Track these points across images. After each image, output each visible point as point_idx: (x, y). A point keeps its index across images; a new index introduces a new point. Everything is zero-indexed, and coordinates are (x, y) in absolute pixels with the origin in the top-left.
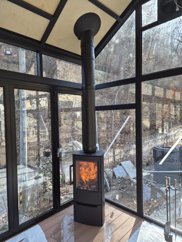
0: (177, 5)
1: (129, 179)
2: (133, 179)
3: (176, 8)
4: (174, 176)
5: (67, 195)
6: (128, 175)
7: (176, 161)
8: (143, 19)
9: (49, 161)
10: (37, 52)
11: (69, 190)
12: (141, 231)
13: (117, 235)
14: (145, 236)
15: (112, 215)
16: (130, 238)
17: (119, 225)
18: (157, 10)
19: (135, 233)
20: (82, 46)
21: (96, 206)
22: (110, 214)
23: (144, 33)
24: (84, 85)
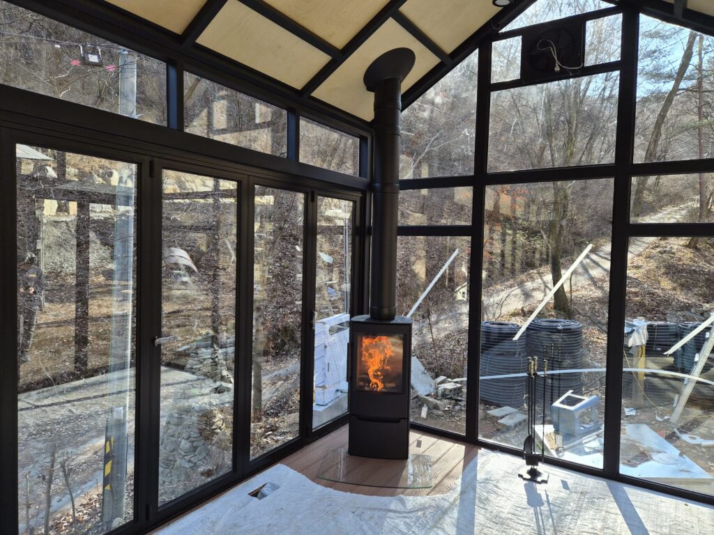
0: (557, 61)
1: (418, 397)
2: (428, 395)
3: (555, 66)
4: (515, 387)
6: (413, 388)
7: (520, 354)
8: (493, 69)
10: (170, 63)
11: (277, 426)
12: (479, 461)
13: (439, 470)
14: (488, 467)
15: (419, 444)
16: (463, 470)
17: (438, 456)
18: (520, 58)
19: (471, 464)
20: (377, 107)
21: (398, 421)
22: (416, 443)
23: (494, 95)
24: (377, 185)
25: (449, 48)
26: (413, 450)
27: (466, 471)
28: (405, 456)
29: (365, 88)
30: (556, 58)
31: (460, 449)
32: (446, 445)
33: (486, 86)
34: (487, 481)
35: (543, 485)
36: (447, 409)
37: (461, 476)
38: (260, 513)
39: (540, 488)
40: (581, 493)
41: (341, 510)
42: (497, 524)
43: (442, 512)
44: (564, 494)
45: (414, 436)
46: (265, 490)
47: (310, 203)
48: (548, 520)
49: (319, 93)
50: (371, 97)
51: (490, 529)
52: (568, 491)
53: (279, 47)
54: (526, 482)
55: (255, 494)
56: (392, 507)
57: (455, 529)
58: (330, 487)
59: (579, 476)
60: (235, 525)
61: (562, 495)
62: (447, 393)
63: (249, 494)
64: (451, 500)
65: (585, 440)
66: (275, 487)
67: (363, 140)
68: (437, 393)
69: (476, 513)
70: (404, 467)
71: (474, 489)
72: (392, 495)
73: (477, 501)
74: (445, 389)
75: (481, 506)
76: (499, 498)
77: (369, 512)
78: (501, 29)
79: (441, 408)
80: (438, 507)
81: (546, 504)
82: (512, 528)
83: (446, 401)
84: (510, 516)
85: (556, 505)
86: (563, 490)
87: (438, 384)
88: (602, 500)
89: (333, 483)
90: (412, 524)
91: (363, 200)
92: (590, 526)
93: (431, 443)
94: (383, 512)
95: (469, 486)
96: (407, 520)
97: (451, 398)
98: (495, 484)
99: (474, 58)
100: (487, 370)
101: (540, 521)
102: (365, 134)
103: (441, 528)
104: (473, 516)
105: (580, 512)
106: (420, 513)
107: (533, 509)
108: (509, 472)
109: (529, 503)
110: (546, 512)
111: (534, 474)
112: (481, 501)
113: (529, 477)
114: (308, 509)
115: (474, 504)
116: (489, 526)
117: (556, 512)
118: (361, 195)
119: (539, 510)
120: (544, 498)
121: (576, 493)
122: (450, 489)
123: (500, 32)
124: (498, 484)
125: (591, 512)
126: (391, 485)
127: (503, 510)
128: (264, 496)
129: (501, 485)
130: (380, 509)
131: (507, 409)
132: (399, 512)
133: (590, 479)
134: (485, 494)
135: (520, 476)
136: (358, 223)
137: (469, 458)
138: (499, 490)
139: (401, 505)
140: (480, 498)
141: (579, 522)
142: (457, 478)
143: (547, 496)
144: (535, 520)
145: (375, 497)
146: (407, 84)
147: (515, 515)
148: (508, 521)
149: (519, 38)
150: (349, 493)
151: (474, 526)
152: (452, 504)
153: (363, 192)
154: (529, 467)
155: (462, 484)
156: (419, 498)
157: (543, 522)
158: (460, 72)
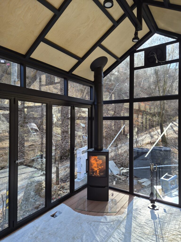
0: (157, 59)
1: (113, 175)
2: (117, 175)
3: (156, 61)
4: (147, 171)
5: (64, 190)
6: (112, 172)
7: (149, 159)
8: (135, 62)
9: (42, 163)
11: (64, 186)
12: (134, 201)
13: (120, 205)
14: (137, 204)
15: (113, 195)
16: (128, 205)
17: (119, 200)
18: (144, 59)
19: (131, 203)
20: (95, 77)
21: (104, 187)
22: (111, 195)
23: (135, 72)
24: (96, 103)
25: (119, 56)
26: (110, 197)
27: (129, 206)
28: (107, 200)
29: (91, 70)
30: (156, 58)
31: (127, 197)
32: (122, 195)
33: (132, 68)
34: (136, 209)
35: (157, 211)
36: (124, 179)
37: (127, 208)
38: (54, 223)
39: (156, 212)
40: (171, 214)
41: (83, 222)
42: (140, 227)
43: (120, 222)
44: (164, 214)
45: (110, 192)
46: (57, 214)
47: (73, 110)
48: (158, 225)
49: (75, 72)
50: (93, 73)
51: (137, 229)
52: (166, 213)
53: (60, 58)
54: (151, 210)
55: (53, 216)
56: (102, 221)
57: (125, 229)
58: (80, 213)
59: (170, 207)
60: (45, 228)
61: (164, 215)
62: (124, 174)
63: (51, 216)
64: (124, 217)
65: (173, 191)
66: (60, 213)
67: (91, 87)
68: (120, 174)
69: (132, 223)
70: (107, 204)
71: (132, 213)
72: (102, 215)
73: (133, 218)
74: (123, 172)
75: (134, 220)
76: (141, 216)
77: (93, 223)
78: (137, 49)
79: (122, 179)
80: (118, 221)
81: (158, 219)
82: (145, 228)
83: (123, 177)
84: (145, 224)
85: (162, 219)
86: (164, 213)
87: (121, 170)
88: (178, 217)
89: (81, 211)
90: (109, 227)
91: (92, 108)
92: (174, 227)
93: (117, 195)
94: (98, 223)
95: (130, 212)
96: (107, 226)
97: (125, 176)
98: (140, 210)
99: (128, 59)
100: (138, 165)
101: (156, 225)
102: (92, 85)
103: (119, 229)
104: (131, 224)
105: (170, 221)
106: (112, 223)
107: (153, 220)
108: (145, 206)
109: (152, 218)
110: (158, 222)
111: (154, 207)
112: (134, 218)
113: (152, 208)
114: (72, 222)
115: (132, 219)
116: (137, 228)
117: (162, 222)
118: (91, 106)
119: (155, 221)
120: (157, 216)
121: (169, 214)
122: (123, 213)
123: (137, 50)
124: (141, 211)
125: (175, 222)
126: (102, 212)
127: (142, 221)
128: (56, 216)
129: (142, 211)
130: (98, 222)
131: (145, 180)
132: (105, 223)
133: (174, 208)
134: (136, 215)
135: (149, 207)
136: (90, 116)
137: (130, 200)
138: (141, 213)
139: (105, 220)
140: (134, 217)
141: (170, 226)
142: (126, 208)
143: (158, 215)
144: (154, 225)
145: (96, 217)
146: (105, 69)
147: (146, 223)
148: (144, 226)
149: (144, 52)
150: (87, 215)
151: (131, 228)
152: (124, 219)
153: (92, 105)
154: (152, 204)
155: (128, 211)
156: (112, 217)
157: (157, 226)
158: (123, 63)
